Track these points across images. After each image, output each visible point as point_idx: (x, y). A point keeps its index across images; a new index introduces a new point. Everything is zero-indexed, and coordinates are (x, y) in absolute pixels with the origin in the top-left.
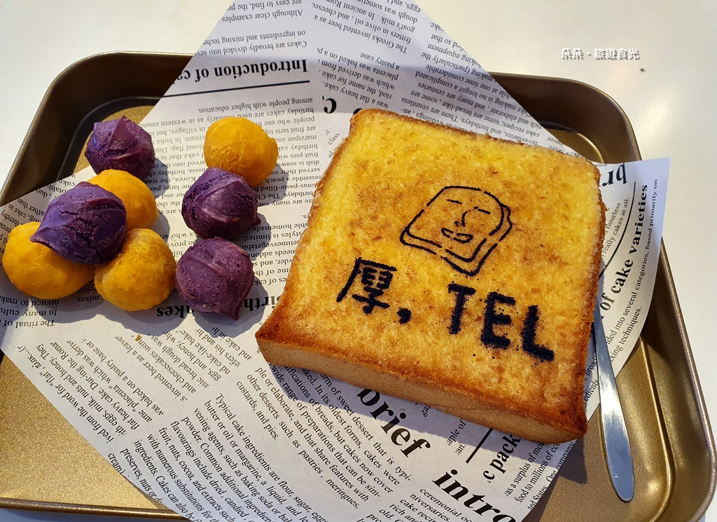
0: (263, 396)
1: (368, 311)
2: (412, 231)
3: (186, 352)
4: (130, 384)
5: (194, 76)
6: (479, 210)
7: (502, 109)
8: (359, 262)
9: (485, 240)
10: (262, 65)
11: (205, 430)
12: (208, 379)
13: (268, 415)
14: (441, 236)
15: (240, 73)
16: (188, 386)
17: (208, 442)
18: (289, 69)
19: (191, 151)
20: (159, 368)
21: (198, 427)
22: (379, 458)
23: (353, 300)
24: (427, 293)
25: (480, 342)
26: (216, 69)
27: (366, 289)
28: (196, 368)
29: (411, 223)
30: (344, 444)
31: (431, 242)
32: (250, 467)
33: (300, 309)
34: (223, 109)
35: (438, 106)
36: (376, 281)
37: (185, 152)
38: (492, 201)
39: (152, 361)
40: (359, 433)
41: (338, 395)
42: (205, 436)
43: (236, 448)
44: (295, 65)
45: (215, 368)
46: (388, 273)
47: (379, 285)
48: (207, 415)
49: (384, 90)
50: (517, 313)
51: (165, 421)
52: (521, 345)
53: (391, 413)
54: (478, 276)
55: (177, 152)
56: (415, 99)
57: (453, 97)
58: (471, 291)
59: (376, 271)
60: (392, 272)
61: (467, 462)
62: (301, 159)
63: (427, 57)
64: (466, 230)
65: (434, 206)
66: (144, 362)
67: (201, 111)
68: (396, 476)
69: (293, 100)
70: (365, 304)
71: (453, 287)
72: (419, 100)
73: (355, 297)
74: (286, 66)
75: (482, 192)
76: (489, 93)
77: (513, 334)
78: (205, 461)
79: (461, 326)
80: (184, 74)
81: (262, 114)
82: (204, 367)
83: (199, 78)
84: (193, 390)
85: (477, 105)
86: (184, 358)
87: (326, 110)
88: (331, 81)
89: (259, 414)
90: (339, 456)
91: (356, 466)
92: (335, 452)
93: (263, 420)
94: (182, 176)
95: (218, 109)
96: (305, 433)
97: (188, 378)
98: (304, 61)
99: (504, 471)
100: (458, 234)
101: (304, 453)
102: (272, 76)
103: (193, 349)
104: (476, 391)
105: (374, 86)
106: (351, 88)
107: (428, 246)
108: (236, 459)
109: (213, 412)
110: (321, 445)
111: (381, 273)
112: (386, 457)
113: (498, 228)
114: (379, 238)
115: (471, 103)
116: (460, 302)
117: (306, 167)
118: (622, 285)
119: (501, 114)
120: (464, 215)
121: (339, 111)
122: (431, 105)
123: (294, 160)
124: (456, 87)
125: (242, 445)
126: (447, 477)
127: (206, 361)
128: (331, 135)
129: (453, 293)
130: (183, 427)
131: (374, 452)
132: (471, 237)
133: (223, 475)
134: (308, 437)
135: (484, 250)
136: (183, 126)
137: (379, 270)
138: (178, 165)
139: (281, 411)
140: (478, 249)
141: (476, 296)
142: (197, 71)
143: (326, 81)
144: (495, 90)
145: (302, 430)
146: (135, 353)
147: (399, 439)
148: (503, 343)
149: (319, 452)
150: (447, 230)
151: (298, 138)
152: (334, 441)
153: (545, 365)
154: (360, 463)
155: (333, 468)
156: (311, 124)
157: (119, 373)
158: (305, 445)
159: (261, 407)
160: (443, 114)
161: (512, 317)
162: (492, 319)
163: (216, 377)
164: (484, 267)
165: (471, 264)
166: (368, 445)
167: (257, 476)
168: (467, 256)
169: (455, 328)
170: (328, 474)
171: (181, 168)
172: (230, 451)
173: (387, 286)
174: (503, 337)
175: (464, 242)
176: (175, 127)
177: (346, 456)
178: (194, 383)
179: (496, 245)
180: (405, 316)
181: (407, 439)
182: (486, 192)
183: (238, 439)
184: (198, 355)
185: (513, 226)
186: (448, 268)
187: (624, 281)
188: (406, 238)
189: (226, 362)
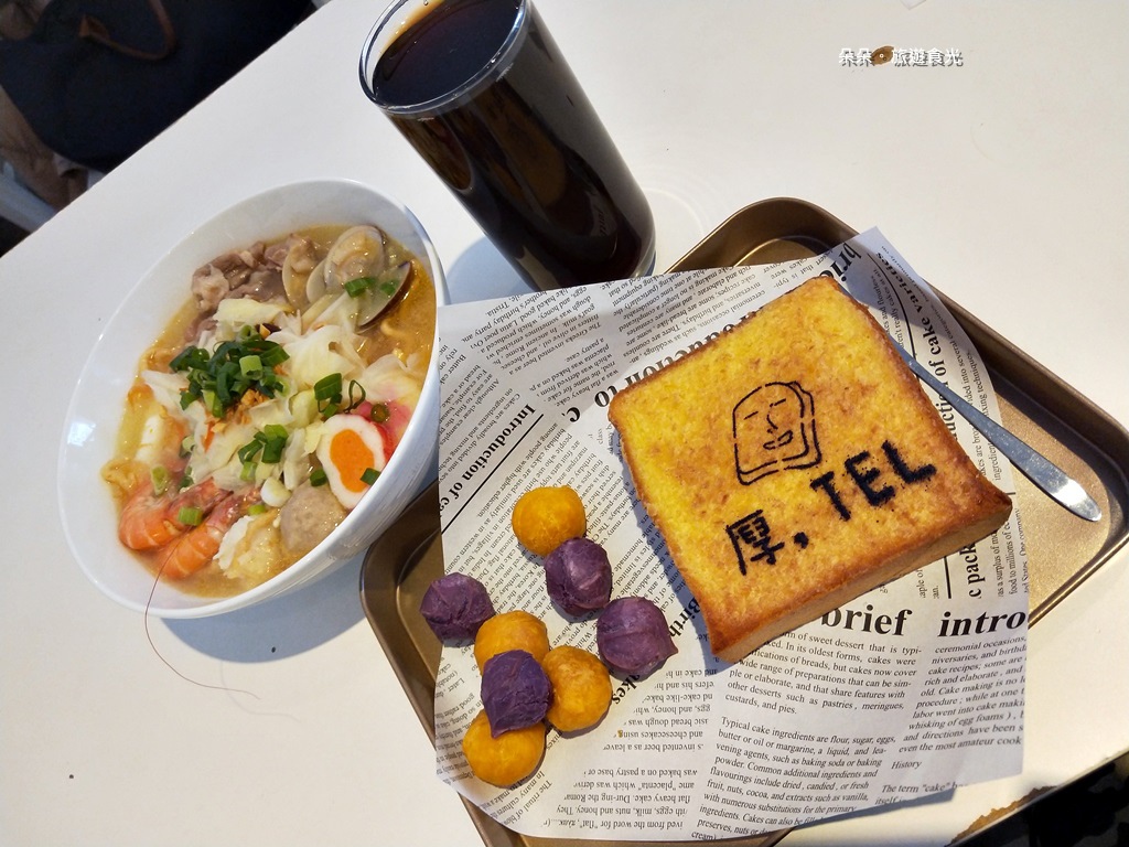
0: (754, 690)
1: (772, 561)
2: (744, 468)
3: (666, 710)
4: (651, 773)
5: (451, 497)
6: (776, 404)
7: (706, 285)
8: (729, 530)
9: (802, 425)
10: (497, 440)
11: (738, 754)
12: (702, 715)
13: (772, 700)
14: (770, 452)
15: (485, 461)
16: (692, 734)
17: (750, 760)
18: (520, 422)
19: (506, 553)
20: (658, 741)
21: (732, 756)
22: (883, 655)
23: (755, 563)
24: (800, 507)
25: (872, 508)
26: (464, 476)
27: (756, 546)
28: (684, 716)
29: (737, 463)
30: (847, 669)
31: (766, 464)
32: (798, 750)
33: (723, 606)
34: (496, 497)
35: (656, 332)
36: (756, 534)
37: (502, 559)
38: (777, 388)
39: (649, 741)
40: (851, 651)
41: (808, 638)
42: (743, 758)
43: (775, 746)
44: (523, 414)
45: (700, 702)
46: (758, 518)
47: (761, 535)
48: (729, 742)
49: (605, 363)
50: (877, 460)
51: (704, 775)
52: (903, 482)
53: (859, 614)
54: (824, 457)
55: (496, 565)
56: (634, 345)
57: (662, 315)
58: (830, 475)
59: (748, 526)
60: (761, 515)
61: (950, 597)
62: (592, 478)
63: (620, 311)
64: (781, 431)
65: (739, 434)
66: (644, 747)
67: (481, 514)
68: (908, 657)
69: (543, 438)
70: (766, 558)
71: (815, 485)
72: (638, 343)
73: (753, 559)
74: (516, 423)
75: (764, 389)
76: (686, 286)
77: (890, 478)
78: (763, 776)
79: (849, 509)
80: (442, 503)
81: (529, 471)
82: (690, 709)
83: (456, 494)
84: (700, 734)
85: (685, 302)
86: (668, 716)
87: (572, 420)
88: (559, 399)
89: (765, 705)
90: (852, 681)
91: (873, 678)
92: (847, 681)
93: (773, 707)
94: (519, 580)
95: (492, 500)
96: (812, 688)
97: (687, 728)
98: (527, 407)
99: (983, 579)
100: (779, 439)
101: (826, 703)
102: (510, 441)
103: (669, 704)
104: (905, 547)
105: (596, 369)
106: (580, 388)
107: (767, 471)
108: (783, 753)
109: (730, 736)
110: (833, 686)
111: (754, 523)
112: (887, 650)
113: (802, 405)
114: (725, 497)
115: (678, 305)
116: (830, 491)
117: (603, 480)
118: (937, 343)
119: (708, 289)
120: (768, 419)
121: (584, 411)
122: (649, 337)
123: (588, 483)
124: (658, 308)
125: (777, 740)
126: (945, 623)
127: (687, 703)
128: (596, 436)
129: (819, 489)
130: (721, 767)
131: (876, 654)
132: (790, 433)
133: (786, 773)
134: (817, 689)
135: (809, 434)
136: (479, 539)
137: (750, 522)
138: (507, 573)
139: (778, 688)
140: (804, 437)
141: (838, 476)
142: (451, 491)
143: (555, 402)
144: (690, 278)
145: (807, 688)
146: (629, 746)
147: (884, 627)
148: (889, 493)
149: (836, 692)
150: (769, 443)
151: (573, 463)
152: (838, 674)
153: (934, 482)
154: (873, 672)
155: (858, 694)
156: (572, 442)
157: (635, 773)
158: (821, 697)
159: (761, 699)
160: (664, 333)
161: (876, 466)
162: (864, 481)
163: (706, 708)
164: (821, 448)
165: (809, 455)
166: (865, 654)
167: (810, 751)
168: (802, 451)
169: (846, 515)
170: (859, 702)
171: (513, 574)
172: (773, 752)
173: (767, 530)
174: (885, 488)
175: (789, 441)
176: (474, 546)
177: (858, 677)
178: (696, 728)
179: (813, 421)
180: (801, 540)
181: (889, 622)
182: (767, 385)
183: (769, 738)
184: (676, 705)
185: (813, 394)
186: (800, 474)
187: (935, 338)
188: (747, 479)
189: (702, 691)
